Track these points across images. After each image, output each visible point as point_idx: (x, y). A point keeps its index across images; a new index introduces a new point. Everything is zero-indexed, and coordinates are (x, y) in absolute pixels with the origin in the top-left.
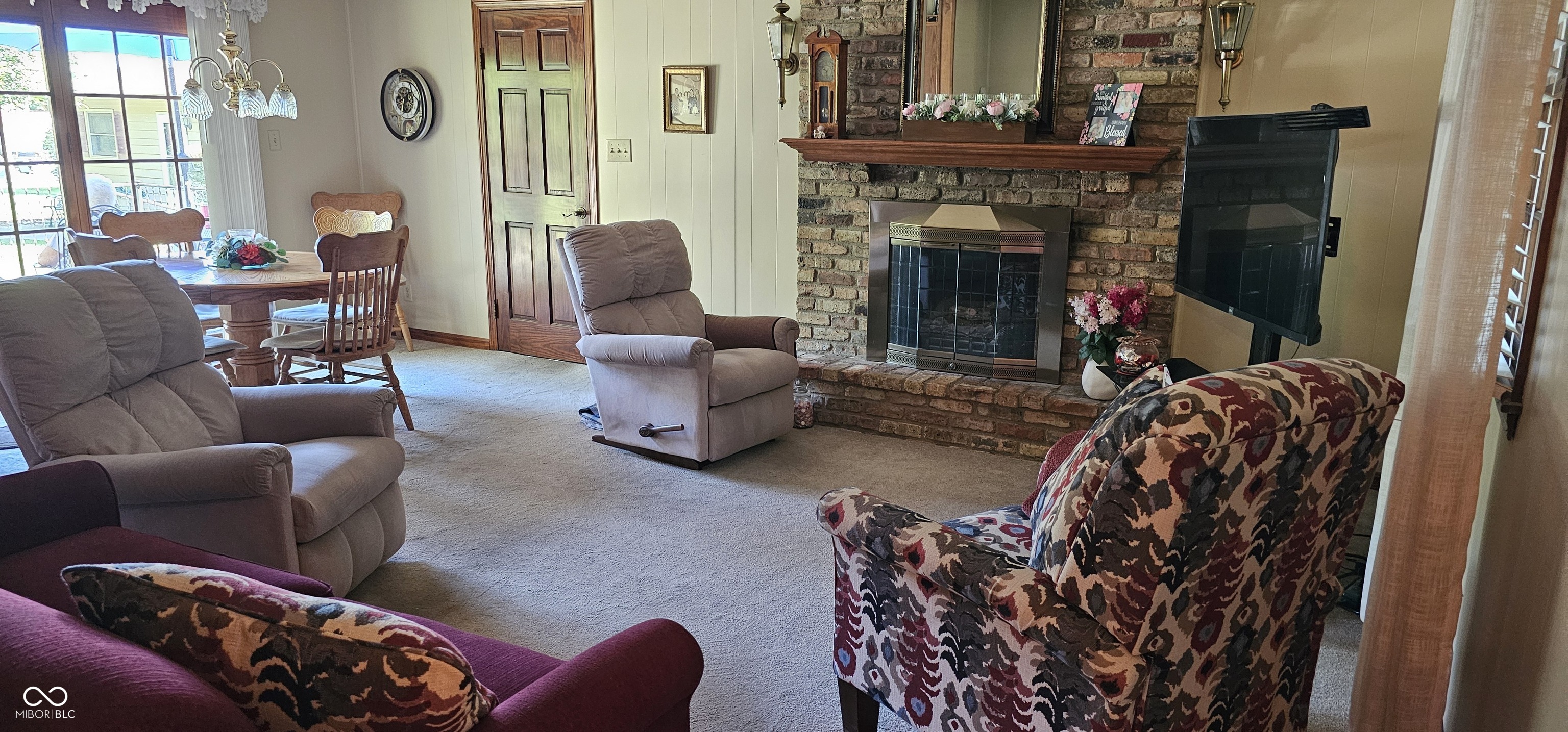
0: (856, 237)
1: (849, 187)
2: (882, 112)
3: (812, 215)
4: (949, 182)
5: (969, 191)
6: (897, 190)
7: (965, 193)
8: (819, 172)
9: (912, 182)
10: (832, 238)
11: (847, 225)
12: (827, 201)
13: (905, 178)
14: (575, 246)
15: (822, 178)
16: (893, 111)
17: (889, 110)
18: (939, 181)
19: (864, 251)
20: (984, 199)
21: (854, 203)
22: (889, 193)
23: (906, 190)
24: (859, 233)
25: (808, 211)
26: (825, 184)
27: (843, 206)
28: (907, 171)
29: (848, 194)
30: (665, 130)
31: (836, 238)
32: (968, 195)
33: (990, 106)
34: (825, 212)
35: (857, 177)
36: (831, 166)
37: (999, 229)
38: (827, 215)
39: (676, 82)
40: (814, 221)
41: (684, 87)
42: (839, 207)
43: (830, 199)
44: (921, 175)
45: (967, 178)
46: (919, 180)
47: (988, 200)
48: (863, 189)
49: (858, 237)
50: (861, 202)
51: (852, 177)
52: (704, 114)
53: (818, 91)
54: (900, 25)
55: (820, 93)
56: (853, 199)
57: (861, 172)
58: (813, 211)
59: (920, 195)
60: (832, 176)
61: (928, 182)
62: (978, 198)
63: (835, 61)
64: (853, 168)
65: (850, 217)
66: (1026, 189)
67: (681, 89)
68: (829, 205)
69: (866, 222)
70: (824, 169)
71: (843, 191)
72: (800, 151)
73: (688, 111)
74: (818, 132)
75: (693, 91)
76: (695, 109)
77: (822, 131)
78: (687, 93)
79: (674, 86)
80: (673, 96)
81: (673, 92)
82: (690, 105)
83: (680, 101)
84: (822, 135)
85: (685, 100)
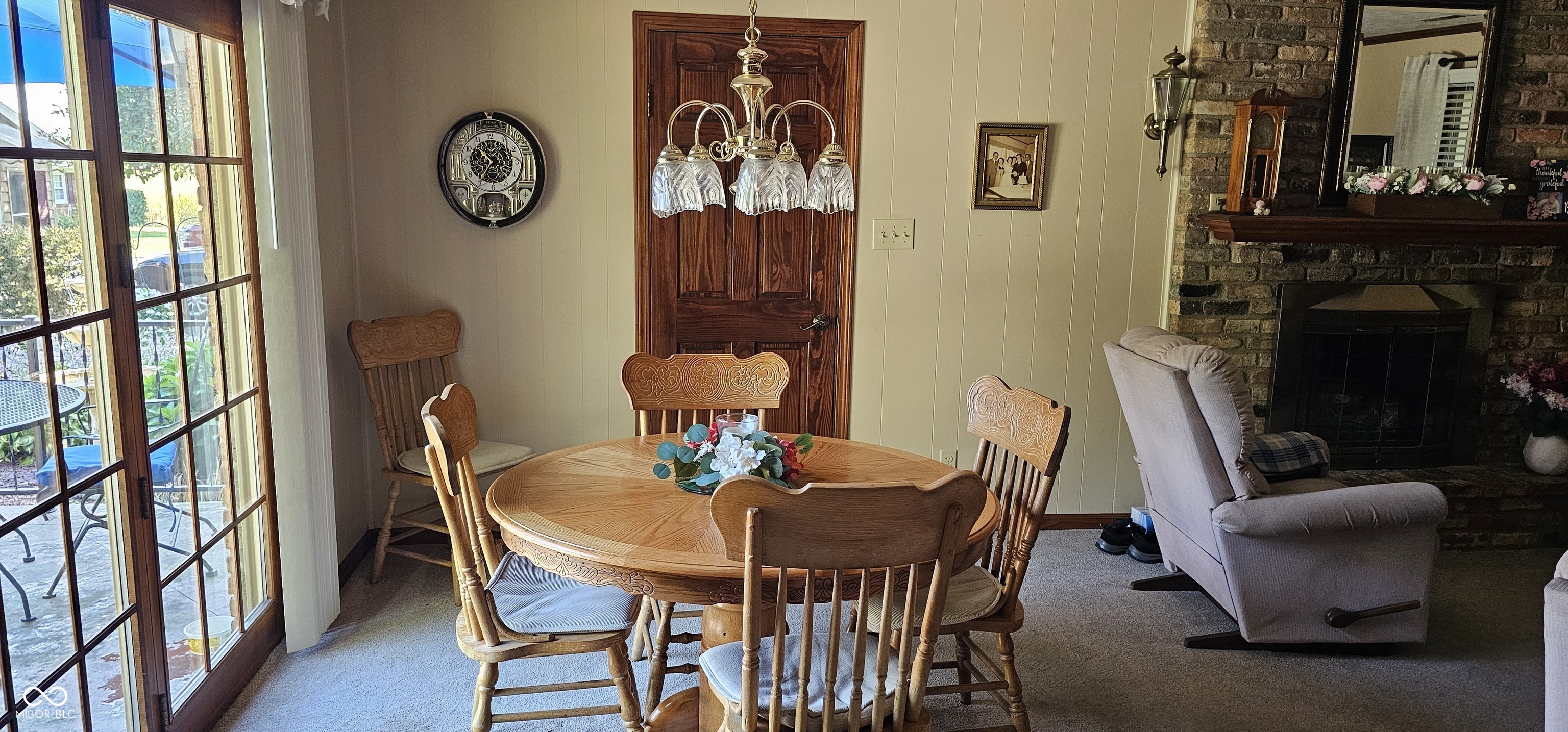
0: (1252, 327)
1: (1249, 269)
2: (1295, 184)
3: (1198, 304)
4: (1366, 260)
5: (1387, 269)
6: (1306, 270)
7: (1383, 271)
8: (1211, 253)
9: (1323, 262)
10: (1223, 330)
11: (1243, 313)
12: (1215, 288)
13: (1317, 258)
14: (1230, 379)
15: (1214, 260)
16: (1306, 183)
17: (1303, 182)
18: (1355, 259)
19: (1263, 342)
20: (1402, 278)
21: (1253, 287)
22: (1296, 275)
23: (1316, 270)
24: (1257, 322)
25: (1194, 299)
26: (1217, 267)
27: (1238, 292)
28: (1317, 249)
29: (1246, 278)
30: (977, 205)
31: (1227, 330)
32: (1386, 274)
33: (1467, 180)
34: (1214, 300)
35: (1269, 259)
36: (1227, 246)
37: (1438, 308)
38: (1216, 304)
39: (996, 144)
40: (1200, 311)
41: (1008, 151)
42: (1233, 294)
43: (1222, 284)
44: (1334, 253)
45: (1385, 255)
46: (1331, 259)
47: (1406, 278)
48: (1265, 272)
49: (1256, 327)
50: (1262, 286)
51: (1262, 259)
52: (1036, 186)
53: (1254, 160)
54: (1322, 88)
55: (1257, 163)
56: (1252, 284)
57: (1274, 252)
58: (1199, 299)
59: (1332, 276)
60: (1227, 258)
61: (1342, 261)
62: (1398, 276)
63: (1280, 126)
64: (1264, 248)
65: (1245, 305)
66: (1444, 266)
67: (1003, 153)
68: (1220, 292)
69: (1266, 310)
70: (1218, 250)
71: (1240, 274)
72: (1232, 231)
73: (1011, 181)
74: (1258, 208)
75: (1021, 156)
76: (1023, 179)
77: (1265, 207)
78: (1012, 158)
79: (992, 149)
80: (989, 163)
81: (990, 157)
82: (1015, 174)
83: (1000, 168)
84: (1267, 211)
85: (1008, 168)
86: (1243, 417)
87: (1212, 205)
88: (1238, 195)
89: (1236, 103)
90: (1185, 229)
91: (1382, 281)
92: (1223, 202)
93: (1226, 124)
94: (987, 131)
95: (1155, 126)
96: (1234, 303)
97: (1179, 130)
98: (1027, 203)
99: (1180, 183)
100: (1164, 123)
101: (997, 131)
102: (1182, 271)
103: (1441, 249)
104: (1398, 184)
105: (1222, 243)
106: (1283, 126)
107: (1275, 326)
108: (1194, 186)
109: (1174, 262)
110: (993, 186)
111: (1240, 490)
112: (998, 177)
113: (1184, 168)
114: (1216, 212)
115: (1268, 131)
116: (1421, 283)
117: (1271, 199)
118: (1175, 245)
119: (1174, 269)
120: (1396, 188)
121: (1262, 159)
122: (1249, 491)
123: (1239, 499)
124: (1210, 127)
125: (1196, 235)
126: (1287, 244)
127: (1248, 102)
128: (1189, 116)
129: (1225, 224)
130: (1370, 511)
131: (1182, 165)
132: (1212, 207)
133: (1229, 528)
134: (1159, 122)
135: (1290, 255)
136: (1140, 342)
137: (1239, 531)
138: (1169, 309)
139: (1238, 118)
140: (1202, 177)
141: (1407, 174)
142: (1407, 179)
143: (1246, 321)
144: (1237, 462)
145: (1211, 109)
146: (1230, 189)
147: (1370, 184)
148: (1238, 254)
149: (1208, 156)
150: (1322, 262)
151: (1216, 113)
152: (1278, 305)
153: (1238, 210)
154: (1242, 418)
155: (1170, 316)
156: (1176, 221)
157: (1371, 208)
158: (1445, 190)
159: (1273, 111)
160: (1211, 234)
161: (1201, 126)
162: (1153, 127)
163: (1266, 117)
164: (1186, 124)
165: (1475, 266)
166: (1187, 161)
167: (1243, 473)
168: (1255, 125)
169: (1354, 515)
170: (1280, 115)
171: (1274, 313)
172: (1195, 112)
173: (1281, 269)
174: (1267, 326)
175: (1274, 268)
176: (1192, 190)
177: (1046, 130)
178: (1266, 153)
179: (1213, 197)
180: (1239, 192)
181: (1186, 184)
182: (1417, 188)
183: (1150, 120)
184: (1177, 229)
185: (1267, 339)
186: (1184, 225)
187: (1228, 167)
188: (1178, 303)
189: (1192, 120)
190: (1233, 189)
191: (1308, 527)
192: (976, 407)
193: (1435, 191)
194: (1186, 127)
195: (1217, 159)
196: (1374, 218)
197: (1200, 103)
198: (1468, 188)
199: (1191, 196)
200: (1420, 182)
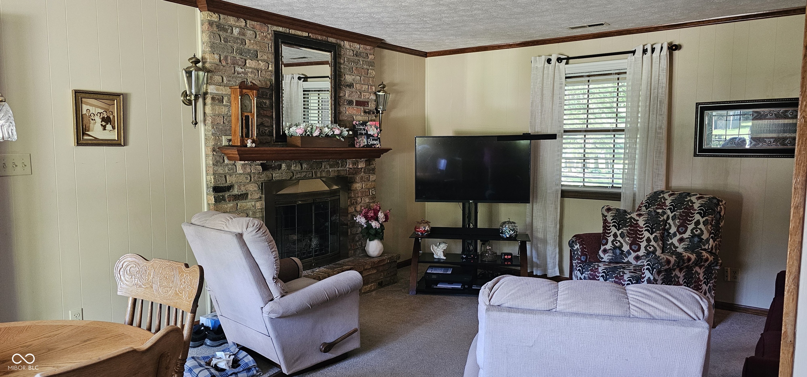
0: (251, 206)
1: (246, 176)
2: (262, 131)
3: (223, 196)
4: (297, 168)
5: (306, 172)
6: (272, 175)
8: (227, 168)
10: (237, 209)
11: (246, 199)
12: (230, 188)
13: (276, 168)
14: (265, 234)
15: (229, 172)
16: (267, 131)
17: (266, 130)
18: (293, 168)
19: (257, 213)
20: (312, 176)
21: (249, 185)
22: (269, 178)
23: (277, 175)
24: (253, 203)
25: (221, 194)
26: (230, 175)
27: (243, 188)
28: (276, 164)
29: (245, 181)
30: (79, 144)
31: (239, 209)
32: (306, 174)
33: (334, 130)
34: (231, 194)
35: (256, 170)
36: (234, 164)
37: (329, 189)
38: (233, 195)
39: (87, 104)
40: (224, 200)
41: (97, 109)
42: (240, 189)
43: (234, 185)
44: (284, 166)
45: (305, 166)
46: (283, 168)
47: (314, 176)
48: (254, 177)
49: (253, 206)
50: (253, 184)
51: (252, 170)
52: (119, 131)
53: (244, 118)
54: (268, 83)
55: (245, 120)
56: (248, 183)
57: (258, 166)
58: (223, 193)
59: (284, 177)
60: (235, 170)
61: (287, 169)
62: (310, 175)
63: (254, 100)
64: (252, 164)
65: (247, 194)
66: (328, 169)
67: (93, 110)
68: (233, 189)
69: (257, 196)
70: (230, 166)
71: (242, 179)
72: (238, 156)
73: (101, 128)
74: (249, 143)
75: (106, 112)
76: (109, 127)
77: (252, 143)
78: (100, 113)
79: (85, 107)
80: (84, 116)
81: (84, 112)
82: (104, 123)
83: (92, 120)
84: (254, 145)
85: (98, 120)
86: (274, 253)
87: (225, 143)
88: (238, 136)
89: (230, 87)
90: (212, 155)
91: (305, 178)
92: (230, 140)
93: (225, 99)
94: (80, 95)
95: (188, 98)
96: (241, 195)
97: (200, 101)
98: (114, 142)
99: (205, 130)
100: (193, 96)
101: (87, 95)
102: (213, 179)
103: (326, 161)
104: (309, 131)
105: (232, 162)
106: (255, 101)
107: (262, 204)
108: (214, 132)
109: (207, 174)
110: (88, 131)
111: (275, 293)
112: (91, 125)
113: (207, 122)
114: (227, 146)
115: (248, 103)
116: (320, 178)
117: (254, 139)
118: (207, 165)
119: (208, 178)
120: (308, 133)
121: (247, 117)
122: (281, 293)
123: (276, 299)
124: (218, 100)
125: (218, 159)
126: (264, 162)
127: (238, 87)
128: (205, 94)
129: (234, 152)
130: (335, 289)
131: (205, 120)
132: (225, 144)
133: (273, 316)
134: (190, 96)
135: (265, 168)
136: (206, 220)
137: (279, 316)
138: (208, 201)
139: (233, 96)
140: (217, 127)
141: (311, 127)
142: (312, 129)
143: (248, 203)
144: (273, 278)
145: (217, 90)
146: (233, 134)
147: (297, 131)
148: (241, 168)
149: (219, 115)
150: (279, 170)
151: (220, 93)
152: (262, 194)
153: (239, 144)
154: (273, 255)
155: (209, 204)
156: (205, 151)
157: (299, 143)
158: (326, 134)
159: (250, 93)
160: (225, 158)
161: (213, 99)
162: (186, 98)
163: (247, 96)
164: (204, 97)
165: (339, 169)
166: (208, 118)
167: (277, 284)
168: (242, 100)
169: (329, 294)
170: (254, 95)
171: (261, 198)
172: (209, 91)
173: (261, 175)
174: (258, 205)
175: (258, 174)
176: (213, 134)
177: (121, 96)
178: (249, 114)
179: (224, 138)
180: (238, 135)
181: (209, 130)
182: (316, 133)
183: (185, 94)
184: (207, 155)
185: (259, 212)
186: (211, 153)
187: (230, 122)
188: (213, 197)
189: (208, 96)
190: (235, 133)
191: (310, 305)
192: (122, 277)
193: (323, 135)
194: (204, 99)
195: (223, 117)
196: (301, 147)
197: (211, 86)
198: (335, 133)
199: (213, 137)
200: (317, 130)
